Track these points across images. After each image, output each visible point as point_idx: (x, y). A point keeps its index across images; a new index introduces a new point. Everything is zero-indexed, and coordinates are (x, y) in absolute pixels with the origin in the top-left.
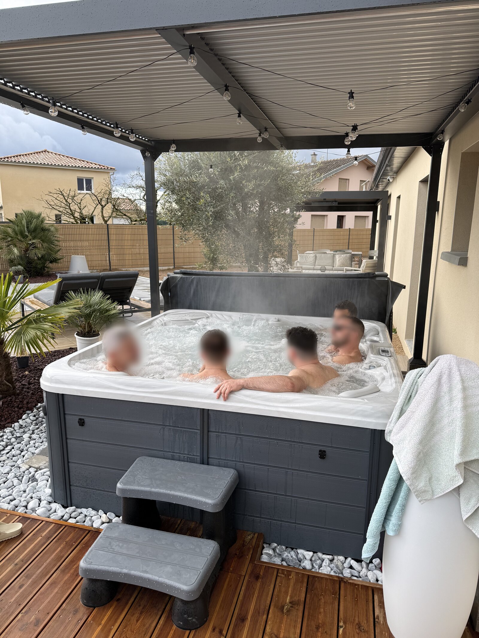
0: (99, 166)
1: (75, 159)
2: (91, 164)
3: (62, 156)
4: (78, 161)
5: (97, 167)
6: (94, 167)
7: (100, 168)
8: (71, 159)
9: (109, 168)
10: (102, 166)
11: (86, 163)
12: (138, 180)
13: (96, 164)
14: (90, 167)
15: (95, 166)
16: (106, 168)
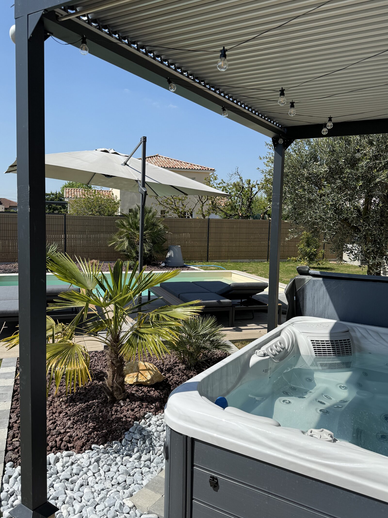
0: (200, 168)
1: (181, 162)
2: (194, 166)
3: (170, 160)
4: (184, 164)
5: (199, 169)
6: (196, 169)
7: (202, 169)
8: (177, 162)
9: (209, 169)
10: (203, 168)
11: (190, 165)
12: (236, 179)
13: (198, 166)
14: (193, 168)
15: (198, 167)
16: (207, 169)
